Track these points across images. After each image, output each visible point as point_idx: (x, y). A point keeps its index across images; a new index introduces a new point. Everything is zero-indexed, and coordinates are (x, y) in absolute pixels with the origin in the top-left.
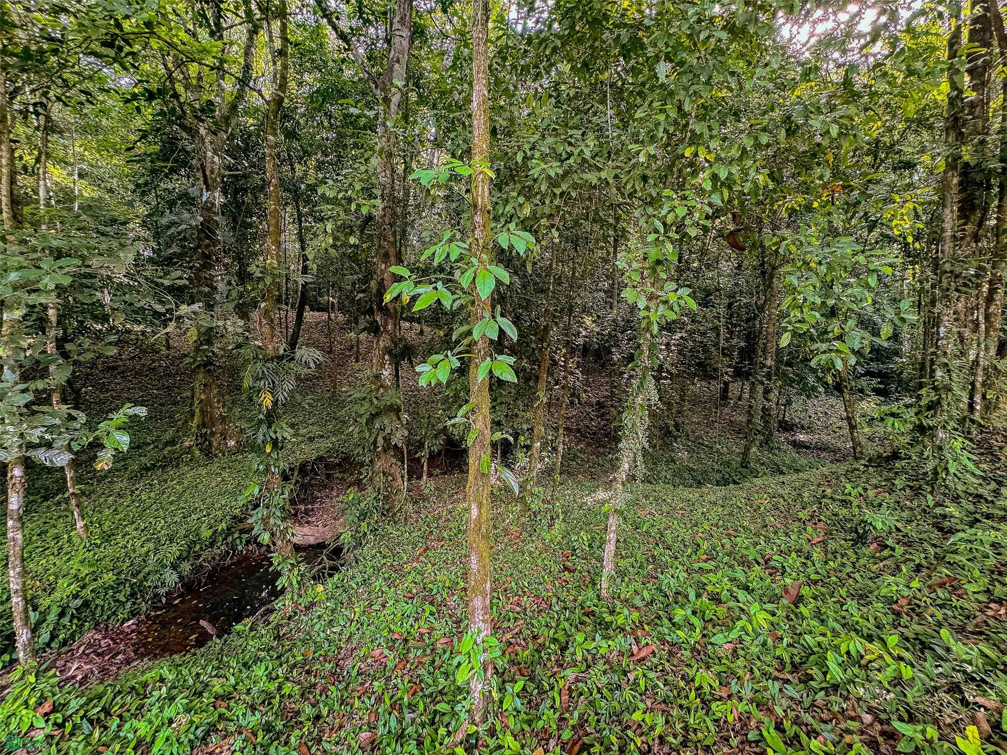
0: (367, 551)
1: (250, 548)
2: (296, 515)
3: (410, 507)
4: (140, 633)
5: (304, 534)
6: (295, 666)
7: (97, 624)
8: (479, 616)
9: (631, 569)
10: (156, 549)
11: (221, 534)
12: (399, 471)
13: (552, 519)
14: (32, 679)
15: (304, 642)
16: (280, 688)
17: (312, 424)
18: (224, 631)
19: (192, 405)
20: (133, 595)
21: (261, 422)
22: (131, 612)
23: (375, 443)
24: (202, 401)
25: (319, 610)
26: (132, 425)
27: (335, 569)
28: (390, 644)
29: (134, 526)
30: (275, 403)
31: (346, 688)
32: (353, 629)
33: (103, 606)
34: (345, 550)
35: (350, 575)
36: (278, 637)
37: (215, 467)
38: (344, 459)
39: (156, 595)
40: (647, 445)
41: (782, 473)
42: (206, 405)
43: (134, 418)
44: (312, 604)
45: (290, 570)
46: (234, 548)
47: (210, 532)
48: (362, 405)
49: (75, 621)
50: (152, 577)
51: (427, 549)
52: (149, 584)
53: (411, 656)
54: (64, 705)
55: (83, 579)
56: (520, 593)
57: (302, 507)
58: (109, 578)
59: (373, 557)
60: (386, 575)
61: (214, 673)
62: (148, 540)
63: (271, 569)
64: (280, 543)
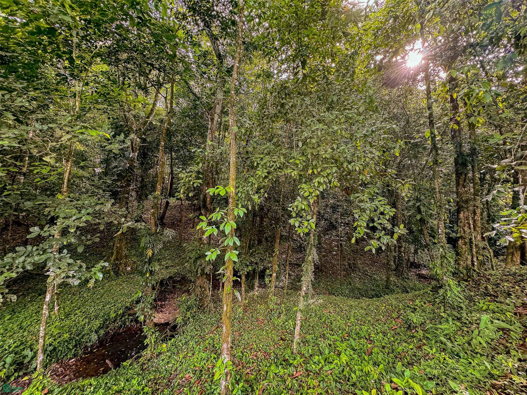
0: (189, 327)
1: (132, 324)
2: (156, 307)
3: (212, 305)
4: (77, 366)
5: (159, 318)
6: (150, 380)
7: (58, 360)
8: (225, 352)
9: (311, 340)
10: (89, 322)
11: (119, 316)
12: (208, 286)
13: (280, 313)
14: (41, 378)
15: (155, 371)
16: (143, 389)
17: (169, 259)
18: (117, 365)
19: (112, 249)
20: (76, 346)
21: (146, 262)
22: (74, 354)
23: (197, 272)
24: (117, 247)
25: (162, 357)
26: (103, 270)
27: (173, 336)
28: (194, 372)
29: (80, 310)
30: (153, 254)
31: (172, 391)
32: (178, 365)
33: (62, 351)
34: (178, 327)
35: (180, 339)
36: (142, 369)
37: (119, 281)
38: (182, 278)
39: (86, 347)
40: (313, 279)
41: (407, 292)
42: (119, 250)
43: (103, 267)
44: (160, 353)
45: (151, 335)
46: (124, 324)
47: (115, 315)
48: (192, 253)
49: (49, 358)
50: (86, 337)
51: (218, 327)
52: (84, 340)
53: (203, 378)
54: (52, 391)
55: (55, 336)
56: (258, 350)
57: (160, 303)
58: (66, 336)
59: (192, 330)
60: (197, 340)
61: (113, 383)
62: (86, 318)
63: (142, 334)
64: (148, 321)
